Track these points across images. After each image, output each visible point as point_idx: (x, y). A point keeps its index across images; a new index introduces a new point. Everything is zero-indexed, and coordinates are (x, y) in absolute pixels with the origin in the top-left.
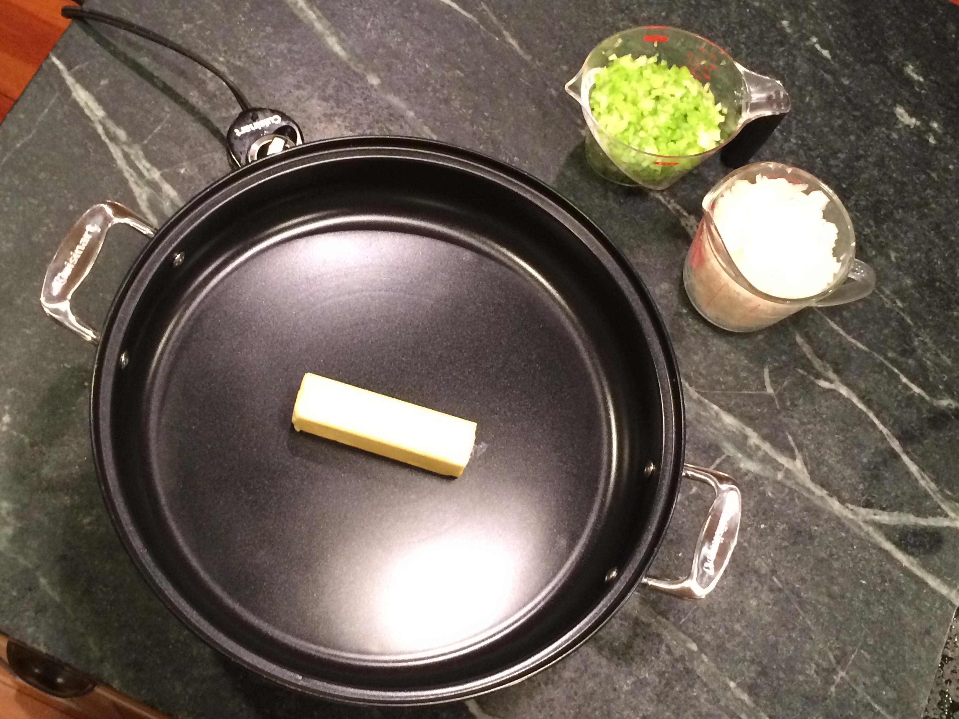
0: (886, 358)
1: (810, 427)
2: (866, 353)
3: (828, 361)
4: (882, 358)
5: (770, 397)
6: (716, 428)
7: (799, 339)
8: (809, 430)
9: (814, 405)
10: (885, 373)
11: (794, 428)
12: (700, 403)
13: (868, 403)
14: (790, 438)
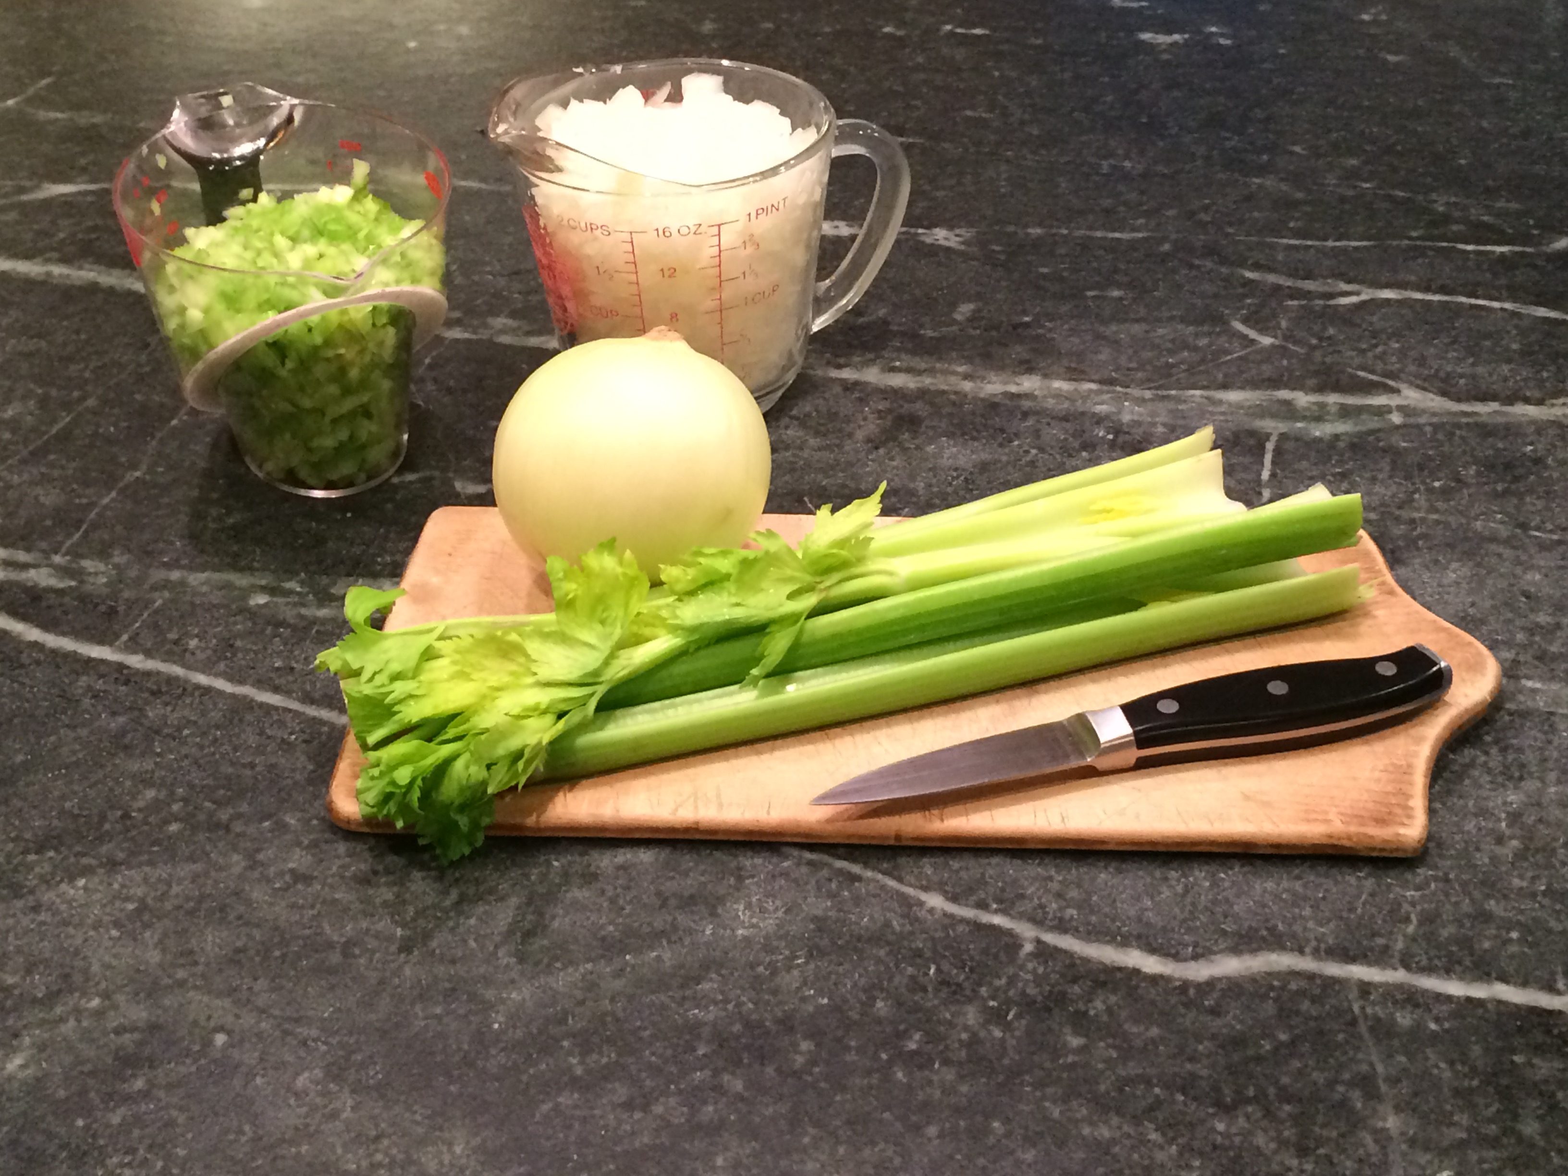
0: (1410, 238)
1: (1380, 349)
2: (1375, 247)
3: (1325, 277)
4: (1407, 242)
5: (1273, 346)
6: (1223, 413)
7: (1249, 275)
8: (1384, 353)
9: (1360, 326)
10: (1430, 253)
11: (1357, 361)
12: (1164, 398)
13: (1443, 290)
14: (1361, 374)
